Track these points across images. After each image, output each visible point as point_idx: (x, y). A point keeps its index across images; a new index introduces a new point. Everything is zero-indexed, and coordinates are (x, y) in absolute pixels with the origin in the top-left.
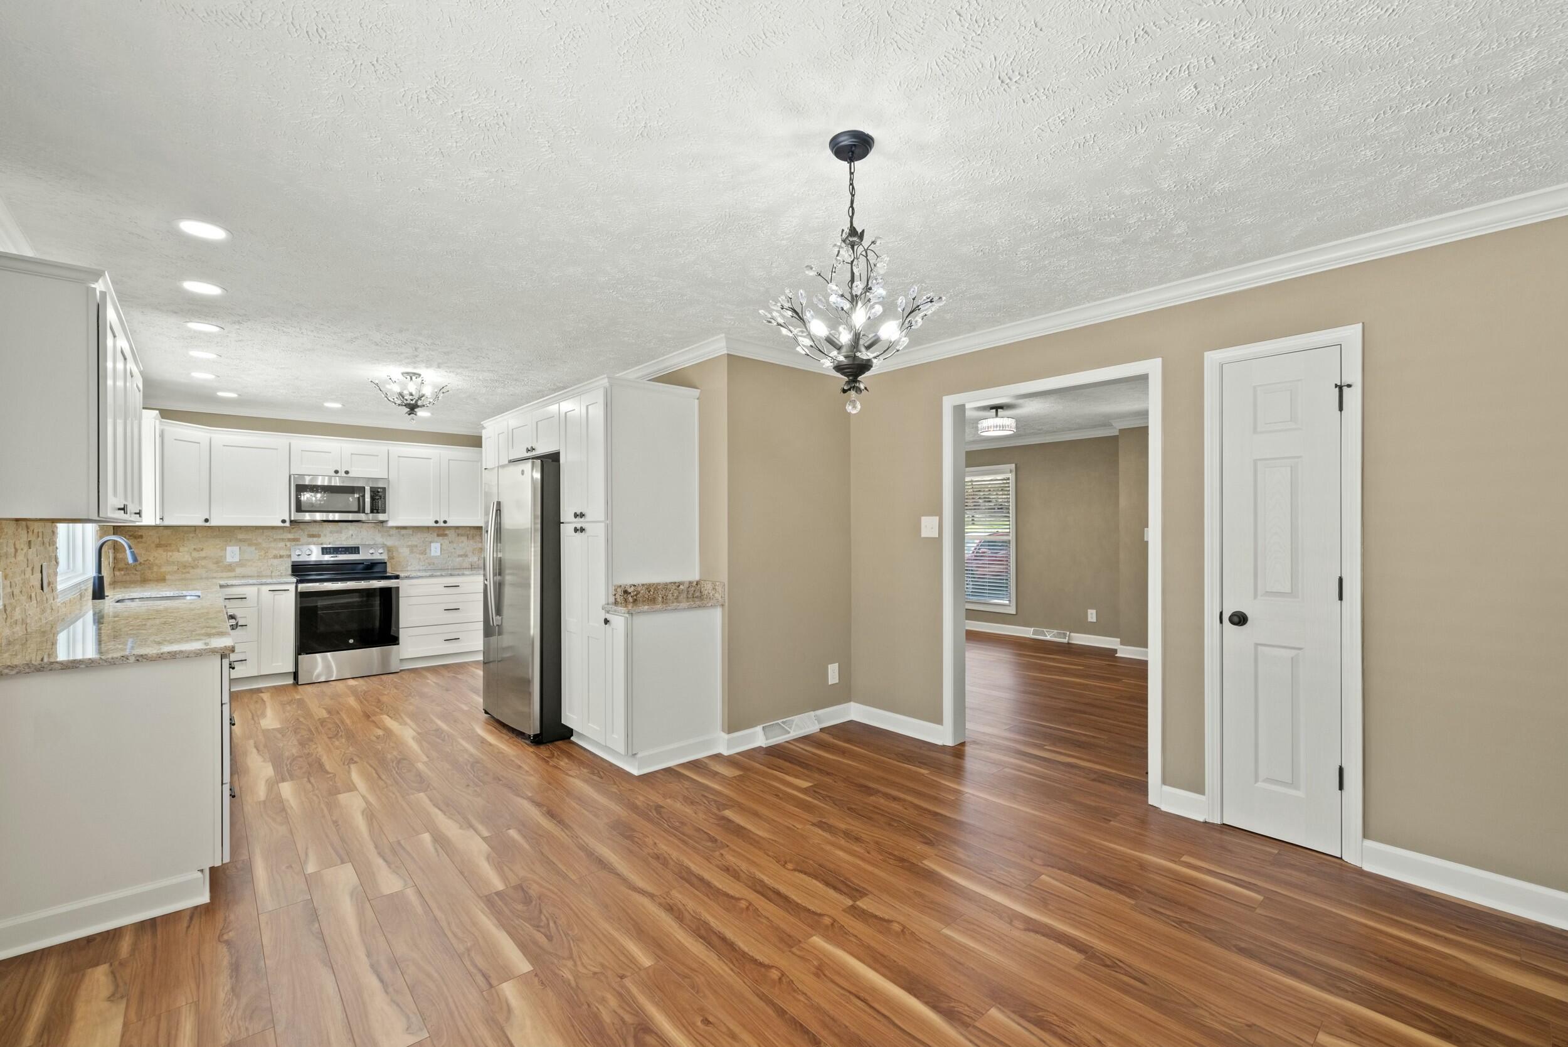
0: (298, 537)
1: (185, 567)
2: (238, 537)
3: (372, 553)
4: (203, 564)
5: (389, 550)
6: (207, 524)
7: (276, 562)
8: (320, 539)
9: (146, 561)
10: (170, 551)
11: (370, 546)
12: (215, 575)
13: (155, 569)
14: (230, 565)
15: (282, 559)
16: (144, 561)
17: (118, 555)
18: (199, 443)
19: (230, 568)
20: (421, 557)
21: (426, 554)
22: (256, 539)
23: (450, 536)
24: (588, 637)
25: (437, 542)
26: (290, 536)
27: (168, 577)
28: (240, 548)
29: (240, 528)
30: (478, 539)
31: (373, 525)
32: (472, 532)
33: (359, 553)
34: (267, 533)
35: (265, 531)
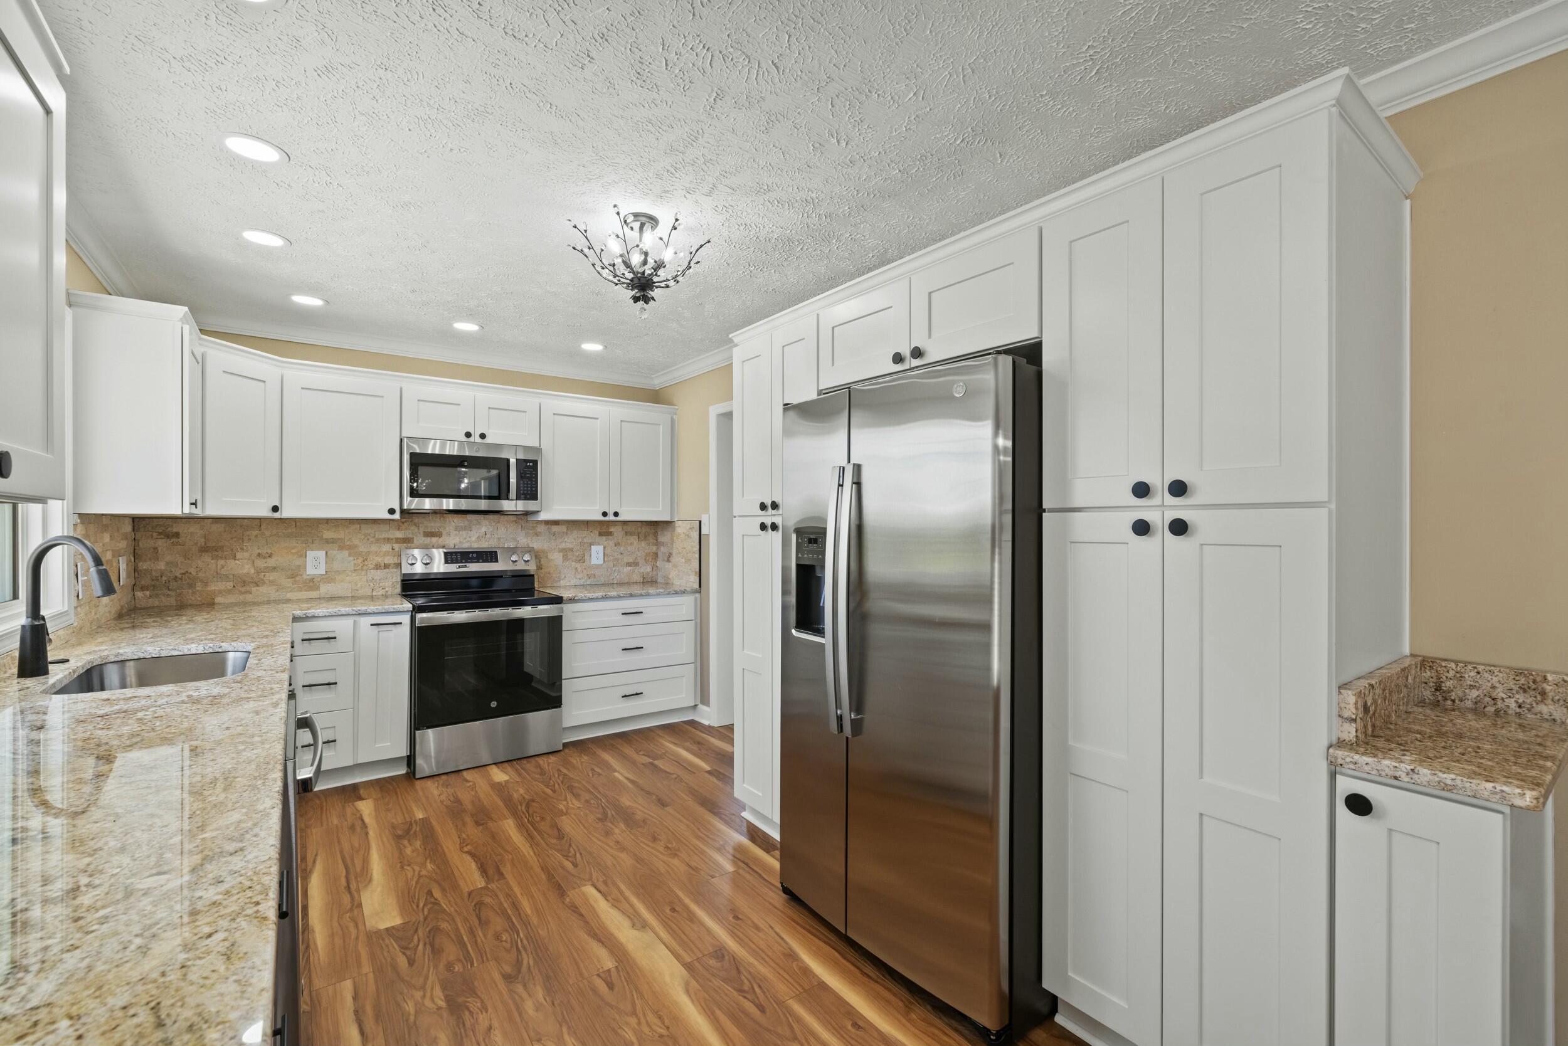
0: (411, 536)
1: (244, 583)
2: (325, 536)
3: (516, 561)
4: (271, 578)
5: (537, 555)
6: (277, 515)
7: (379, 574)
8: (441, 539)
9: (184, 574)
10: (221, 558)
11: (513, 550)
12: (289, 595)
13: (199, 586)
14: (312, 580)
15: (387, 570)
16: (182, 574)
17: (140, 564)
18: (264, 382)
19: (312, 584)
20: (578, 565)
21: (584, 562)
22: (350, 540)
23: (615, 534)
24: (1201, 815)
25: (599, 544)
26: (399, 535)
27: (218, 600)
28: (326, 553)
29: (327, 521)
30: (651, 539)
31: (514, 518)
32: (644, 530)
33: (497, 561)
34: (366, 529)
35: (363, 526)
